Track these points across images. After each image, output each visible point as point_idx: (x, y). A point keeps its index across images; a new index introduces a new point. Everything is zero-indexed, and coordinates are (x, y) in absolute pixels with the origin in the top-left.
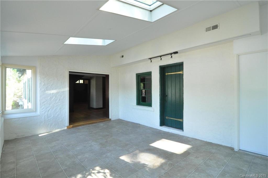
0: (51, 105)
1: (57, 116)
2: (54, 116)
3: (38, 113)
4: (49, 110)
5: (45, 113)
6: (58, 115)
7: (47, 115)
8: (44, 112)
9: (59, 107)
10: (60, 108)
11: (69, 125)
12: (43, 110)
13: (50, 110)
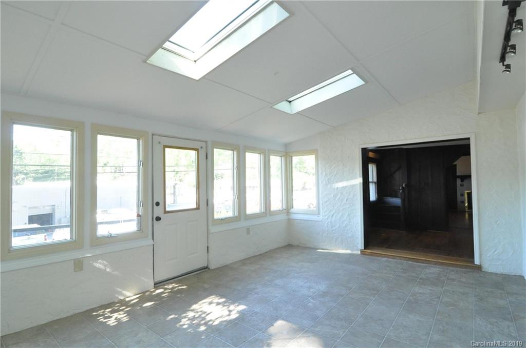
0: (336, 208)
1: (344, 227)
2: (340, 226)
3: (320, 218)
4: (333, 215)
5: (327, 219)
6: (346, 225)
7: (331, 222)
8: (326, 217)
9: (347, 213)
10: (349, 215)
11: (365, 249)
12: (326, 213)
13: (335, 215)
